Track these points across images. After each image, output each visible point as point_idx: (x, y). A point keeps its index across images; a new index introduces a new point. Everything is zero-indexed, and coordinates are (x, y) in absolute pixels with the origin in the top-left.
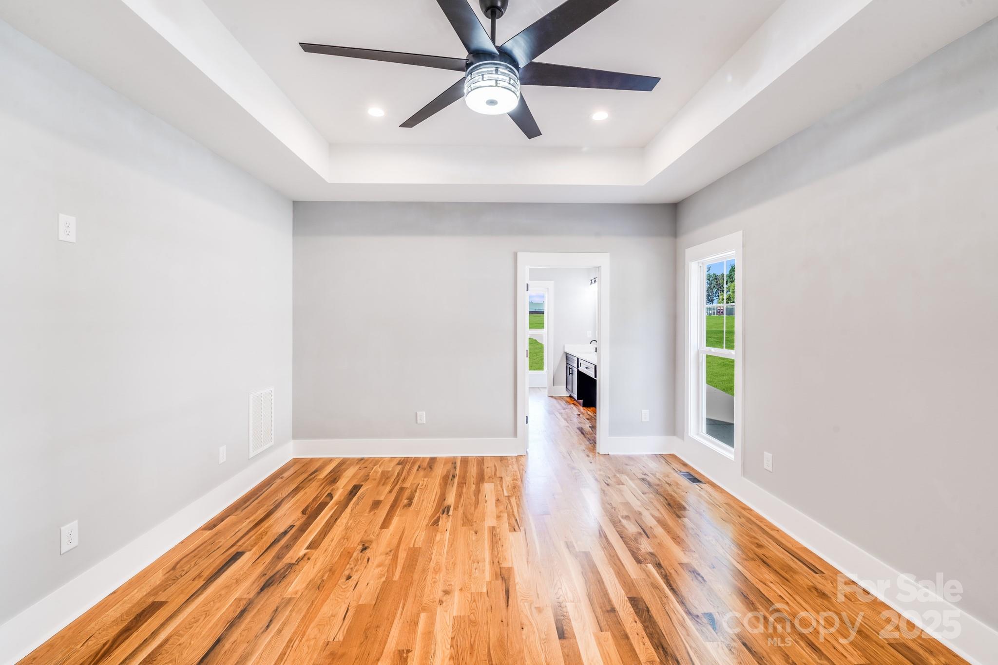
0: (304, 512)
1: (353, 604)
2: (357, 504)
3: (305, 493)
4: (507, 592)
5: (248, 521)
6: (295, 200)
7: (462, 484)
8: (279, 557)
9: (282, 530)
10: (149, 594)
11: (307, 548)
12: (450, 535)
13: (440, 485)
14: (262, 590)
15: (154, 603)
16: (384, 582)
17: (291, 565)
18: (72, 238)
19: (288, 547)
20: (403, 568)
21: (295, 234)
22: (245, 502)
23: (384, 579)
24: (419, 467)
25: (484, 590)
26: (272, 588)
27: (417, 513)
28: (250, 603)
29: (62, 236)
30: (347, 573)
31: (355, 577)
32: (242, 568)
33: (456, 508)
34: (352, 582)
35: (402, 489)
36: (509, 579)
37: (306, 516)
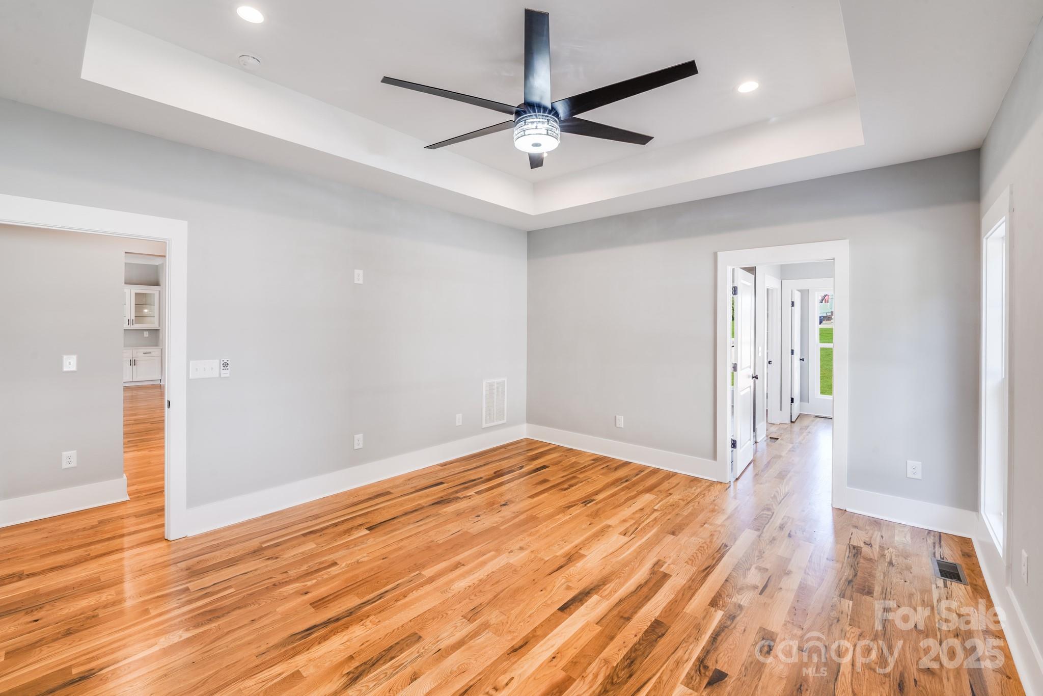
0: (495, 473)
1: (464, 530)
2: (532, 478)
3: (509, 462)
4: (561, 567)
5: (463, 468)
6: (528, 230)
7: (627, 488)
8: (457, 492)
9: (473, 479)
10: (390, 487)
11: (475, 493)
12: (569, 518)
13: (608, 483)
14: (433, 504)
15: (389, 491)
16: (494, 527)
17: (459, 498)
18: (361, 282)
19: (467, 488)
20: (514, 524)
21: (529, 258)
22: (472, 457)
23: (495, 525)
24: (607, 466)
25: (547, 559)
26: (439, 505)
27: (565, 496)
28: (422, 508)
29: (356, 282)
30: (480, 513)
31: (481, 517)
32: (436, 490)
33: (596, 503)
34: (477, 519)
35: (574, 477)
36: (573, 561)
37: (494, 475)
